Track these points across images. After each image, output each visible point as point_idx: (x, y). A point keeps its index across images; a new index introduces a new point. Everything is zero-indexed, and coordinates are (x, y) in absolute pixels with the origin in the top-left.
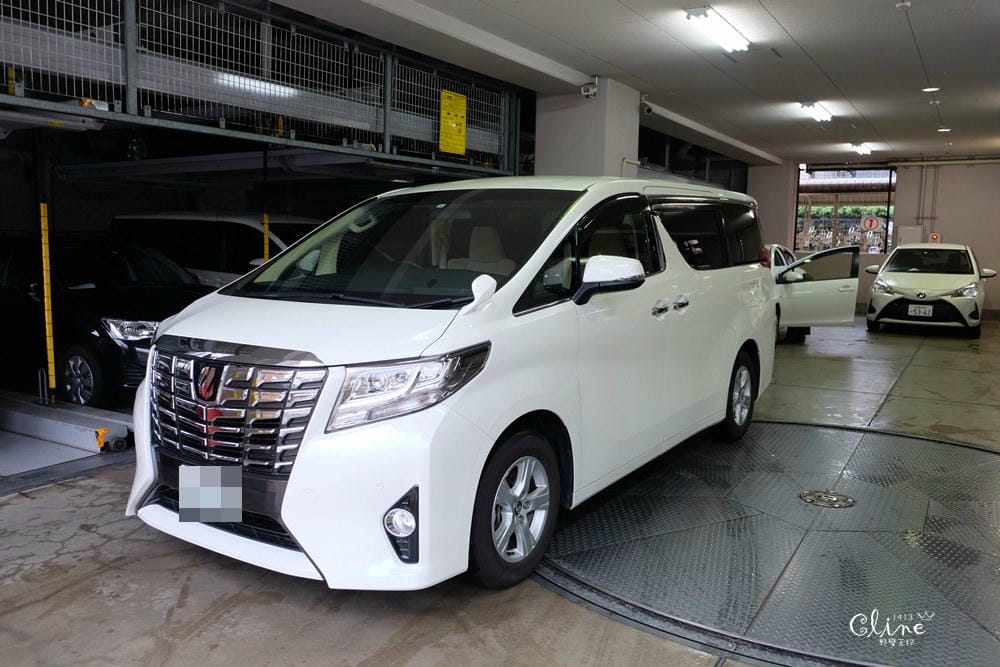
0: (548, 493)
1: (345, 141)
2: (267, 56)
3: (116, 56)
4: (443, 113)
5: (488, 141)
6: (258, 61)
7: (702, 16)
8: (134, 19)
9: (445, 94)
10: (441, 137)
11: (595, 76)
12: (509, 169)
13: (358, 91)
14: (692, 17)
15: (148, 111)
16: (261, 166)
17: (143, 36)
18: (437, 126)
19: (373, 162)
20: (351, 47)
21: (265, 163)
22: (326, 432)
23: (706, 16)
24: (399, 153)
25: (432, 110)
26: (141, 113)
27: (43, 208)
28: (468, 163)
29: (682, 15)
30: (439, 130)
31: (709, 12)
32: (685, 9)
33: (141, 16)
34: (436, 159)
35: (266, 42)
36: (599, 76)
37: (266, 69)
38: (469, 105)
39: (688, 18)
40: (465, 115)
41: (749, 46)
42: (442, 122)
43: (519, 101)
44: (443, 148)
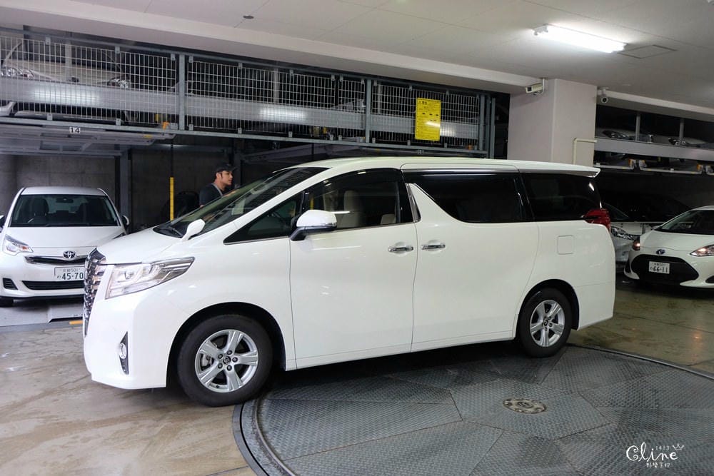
0: (257, 356)
1: (332, 137)
2: (276, 90)
3: (173, 99)
4: (418, 113)
5: (468, 130)
6: (271, 94)
7: (545, 33)
8: (184, 79)
9: (419, 100)
10: (417, 130)
11: (542, 78)
12: (484, 149)
13: (349, 105)
14: (538, 33)
15: (191, 127)
17: (189, 87)
18: (413, 122)
20: (337, 78)
22: (106, 299)
23: (547, 31)
24: (377, 142)
25: (410, 111)
26: (187, 129)
27: (172, 180)
28: (443, 146)
29: (532, 32)
30: (414, 124)
31: (549, 28)
32: (533, 28)
33: (188, 76)
34: (412, 144)
35: (276, 82)
36: (545, 78)
37: (276, 98)
38: (443, 106)
39: (536, 34)
40: (439, 113)
41: (625, 47)
42: (417, 119)
43: (493, 100)
44: (417, 137)
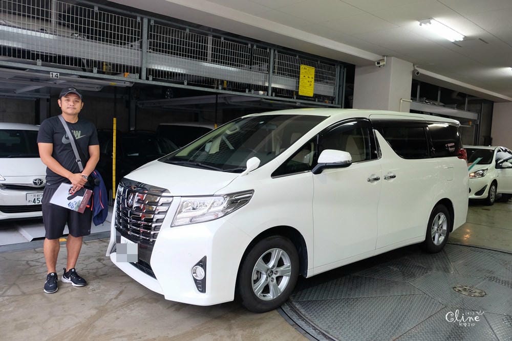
0: (290, 268)
1: (247, 90)
2: (210, 52)
3: (138, 54)
4: (301, 76)
5: (327, 90)
6: (206, 54)
7: (428, 24)
8: (146, 38)
9: (302, 66)
10: (300, 88)
11: (384, 56)
12: (338, 104)
13: (257, 66)
14: (422, 24)
15: (151, 78)
16: (215, 102)
17: (150, 45)
18: (298, 82)
19: (264, 100)
20: (252, 46)
21: (217, 100)
22: (171, 227)
23: (430, 23)
24: (276, 96)
25: (296, 74)
26: (147, 79)
27: (115, 120)
28: (315, 101)
29: (417, 23)
30: (299, 84)
31: (432, 21)
32: (419, 20)
33: (149, 37)
34: (297, 98)
35: (210, 46)
36: (387, 56)
37: (209, 58)
38: (316, 72)
39: (421, 25)
40: (313, 77)
41: (464, 38)
42: (301, 80)
43: (345, 69)
44: (300, 93)
